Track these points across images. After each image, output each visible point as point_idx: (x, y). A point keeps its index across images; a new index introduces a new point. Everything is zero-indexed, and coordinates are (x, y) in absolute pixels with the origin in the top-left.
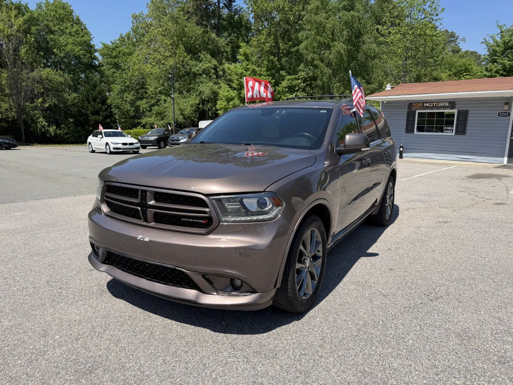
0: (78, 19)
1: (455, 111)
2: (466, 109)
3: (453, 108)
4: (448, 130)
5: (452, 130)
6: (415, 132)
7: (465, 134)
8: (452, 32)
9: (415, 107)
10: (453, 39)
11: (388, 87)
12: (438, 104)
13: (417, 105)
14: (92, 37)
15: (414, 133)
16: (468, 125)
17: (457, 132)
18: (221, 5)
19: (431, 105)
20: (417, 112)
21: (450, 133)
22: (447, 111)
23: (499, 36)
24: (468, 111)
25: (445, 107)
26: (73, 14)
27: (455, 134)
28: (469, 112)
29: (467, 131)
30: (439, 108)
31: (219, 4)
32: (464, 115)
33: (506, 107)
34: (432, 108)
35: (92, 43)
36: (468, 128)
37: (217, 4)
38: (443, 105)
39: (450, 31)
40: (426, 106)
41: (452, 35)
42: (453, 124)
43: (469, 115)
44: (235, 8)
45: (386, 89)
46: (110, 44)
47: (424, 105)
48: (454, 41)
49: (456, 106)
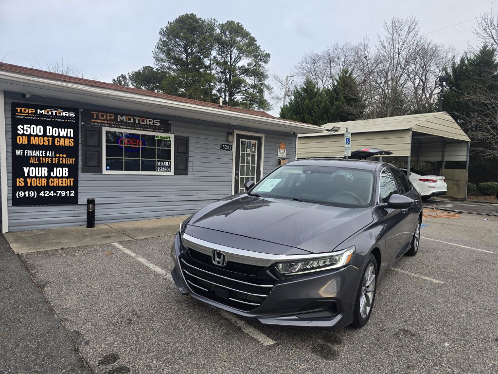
1: (171, 136)
2: (187, 135)
3: (167, 131)
4: (164, 167)
5: (170, 167)
6: (104, 171)
7: (187, 174)
9: (97, 118)
12: (143, 121)
13: (102, 116)
15: (101, 171)
16: (190, 159)
17: (178, 171)
19: (130, 119)
20: (105, 129)
21: (167, 172)
22: (159, 135)
24: (188, 138)
25: (155, 128)
27: (175, 173)
28: (190, 140)
29: (190, 168)
30: (145, 127)
32: (183, 144)
34: (133, 126)
36: (190, 164)
38: (151, 123)
40: (122, 121)
42: (170, 159)
43: (190, 145)
47: (116, 118)
49: (172, 128)
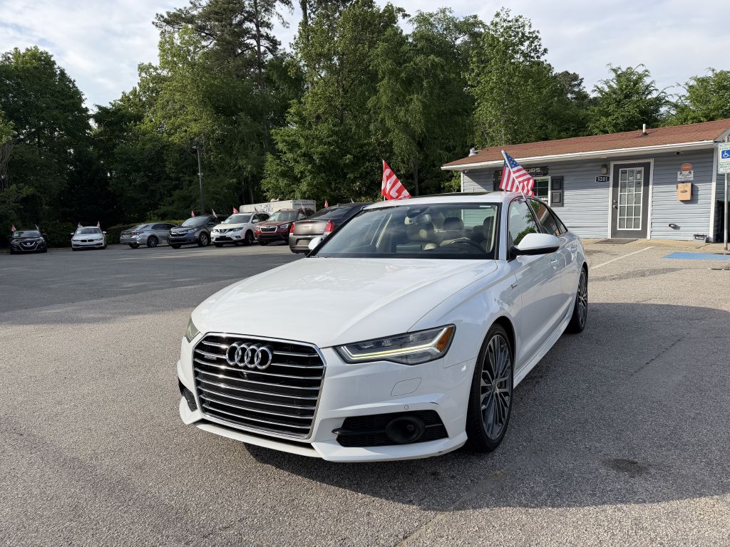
0: (63, 73)
1: (548, 178)
2: (562, 175)
3: (545, 174)
7: (563, 206)
8: (574, 74)
10: (576, 83)
11: (472, 153)
12: (529, 171)
14: (84, 97)
16: (565, 194)
17: (553, 204)
18: (262, 49)
22: (539, 179)
23: (615, 81)
24: (563, 177)
25: (536, 174)
26: (56, 67)
28: (565, 178)
29: (565, 202)
31: (259, 48)
32: (558, 182)
33: (604, 171)
35: (84, 106)
36: (565, 197)
37: (256, 48)
38: (534, 171)
39: (571, 72)
41: (575, 77)
42: (547, 194)
43: (565, 182)
44: (282, 52)
45: (470, 155)
46: (109, 106)
48: (579, 85)
49: (549, 172)
